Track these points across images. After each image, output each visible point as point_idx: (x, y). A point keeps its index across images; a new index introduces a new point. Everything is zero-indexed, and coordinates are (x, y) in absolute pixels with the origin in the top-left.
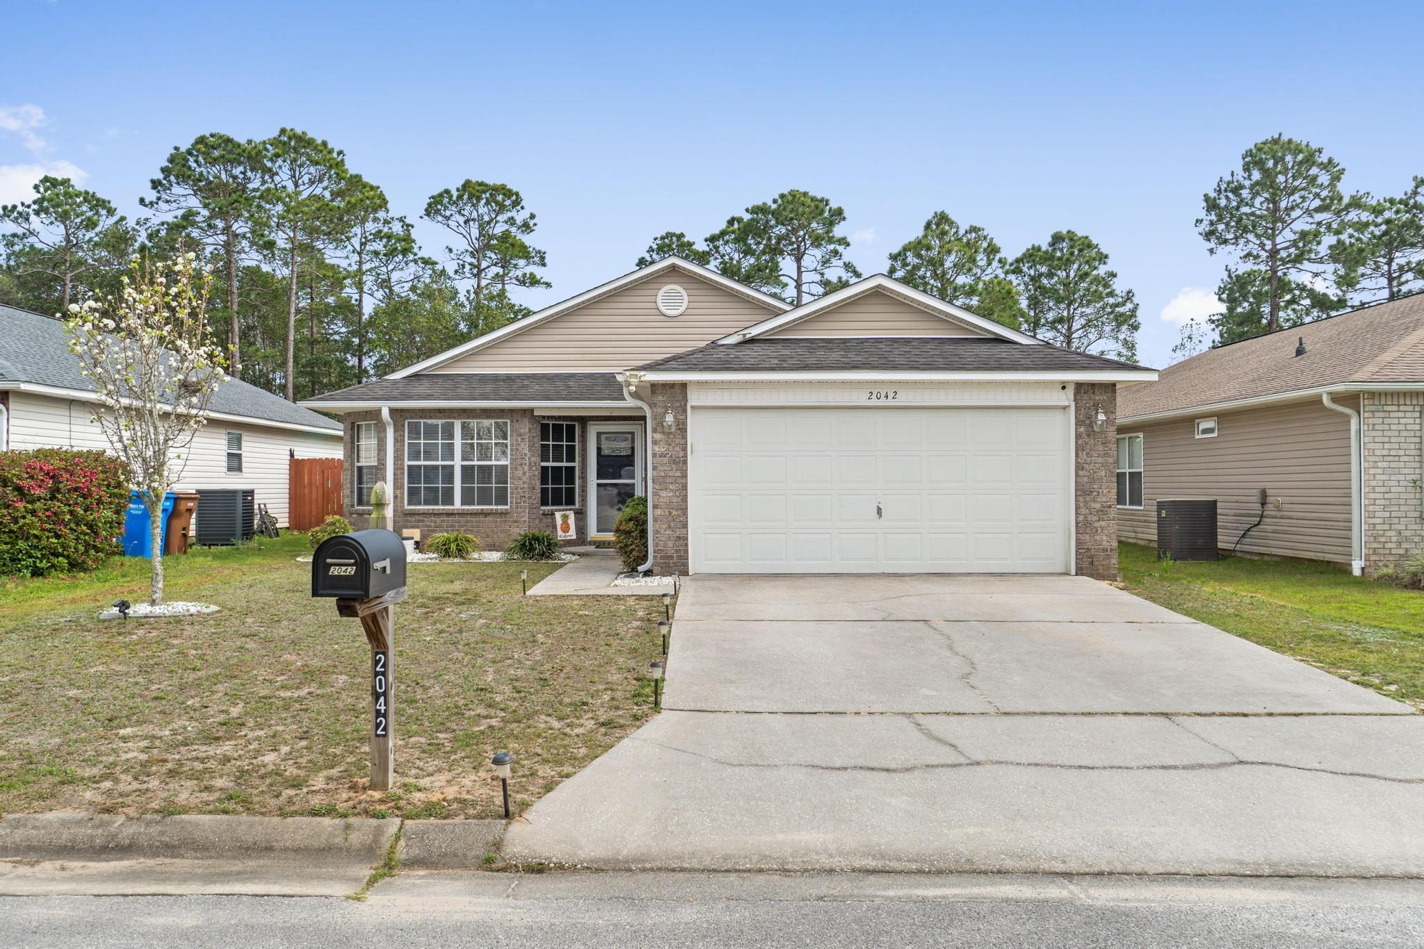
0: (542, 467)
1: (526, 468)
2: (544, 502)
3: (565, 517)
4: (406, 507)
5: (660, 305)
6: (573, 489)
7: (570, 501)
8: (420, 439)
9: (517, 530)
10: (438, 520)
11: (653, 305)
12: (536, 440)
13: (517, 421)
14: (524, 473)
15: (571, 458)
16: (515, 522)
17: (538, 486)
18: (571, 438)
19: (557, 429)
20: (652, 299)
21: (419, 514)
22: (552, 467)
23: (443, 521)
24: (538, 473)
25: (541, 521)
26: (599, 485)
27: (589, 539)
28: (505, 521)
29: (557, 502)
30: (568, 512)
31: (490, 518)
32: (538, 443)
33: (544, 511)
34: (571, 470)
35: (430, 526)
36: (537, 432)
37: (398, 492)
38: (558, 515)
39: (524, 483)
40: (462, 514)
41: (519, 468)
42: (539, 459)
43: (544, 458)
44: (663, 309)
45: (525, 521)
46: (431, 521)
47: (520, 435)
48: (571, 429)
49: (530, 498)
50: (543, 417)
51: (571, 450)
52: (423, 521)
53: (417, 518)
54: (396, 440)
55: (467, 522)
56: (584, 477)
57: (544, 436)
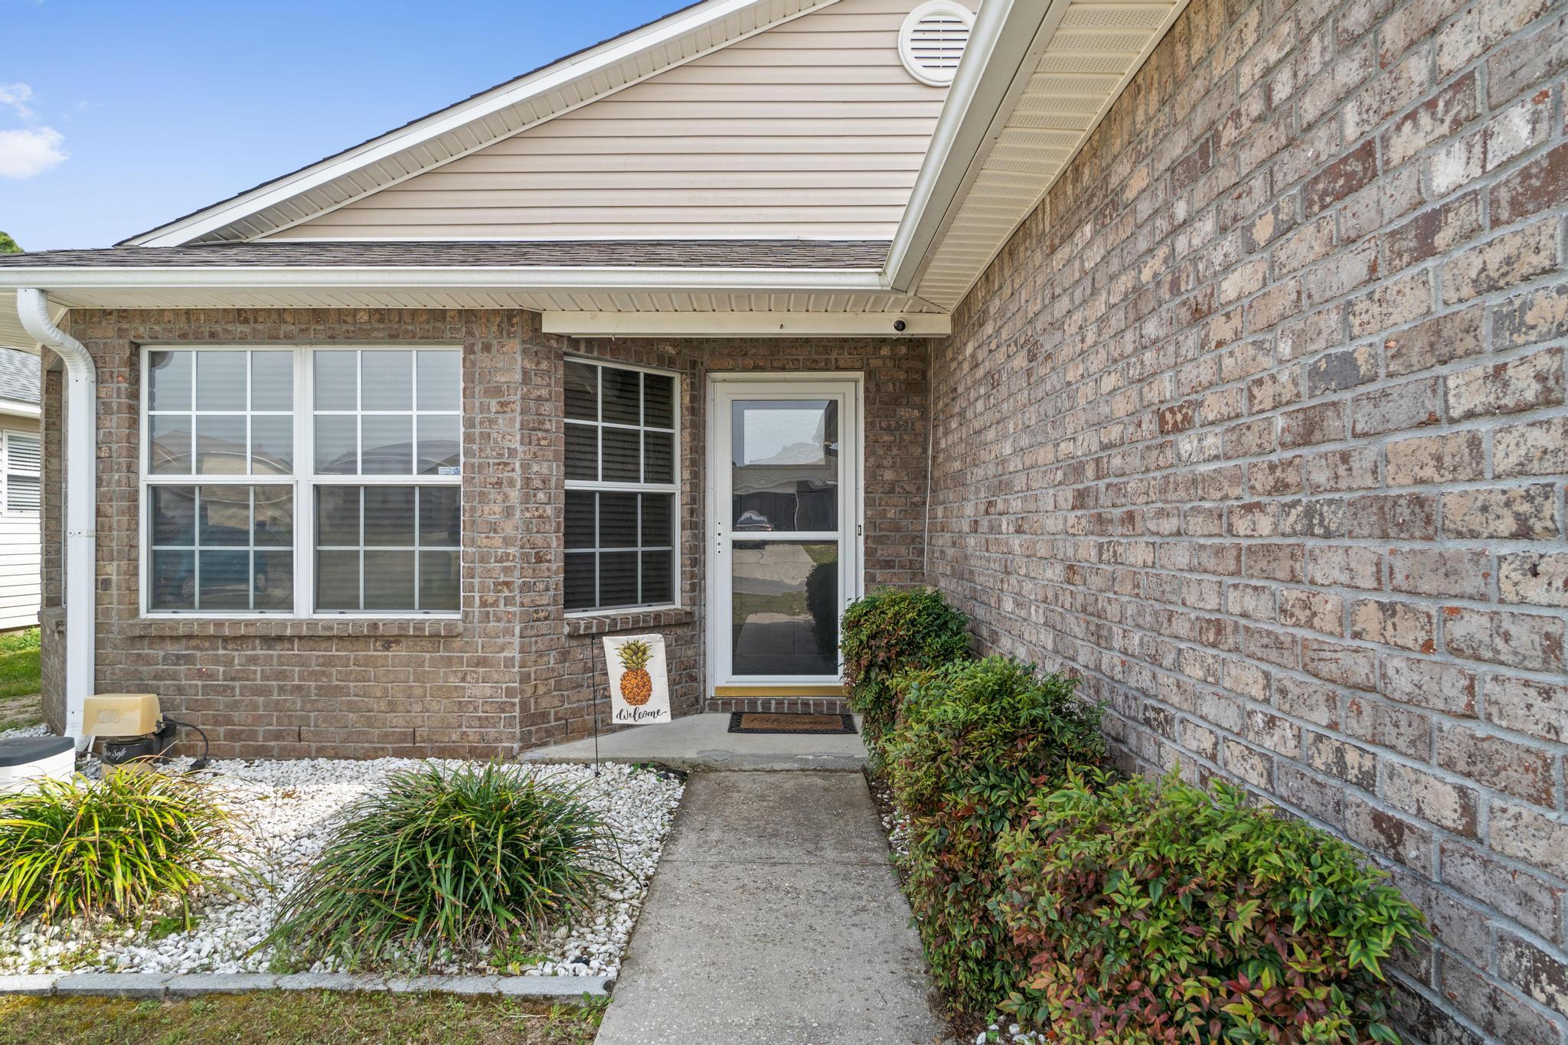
0: (570, 495)
1: (515, 495)
2: (576, 595)
3: (637, 654)
4: (144, 614)
5: (908, 57)
6: (668, 556)
7: (660, 590)
8: (189, 408)
9: (487, 689)
10: (238, 657)
11: (888, 57)
12: (547, 408)
13: (487, 348)
14: (509, 512)
15: (662, 471)
16: (481, 662)
17: (556, 548)
18: (660, 412)
19: (623, 383)
20: (886, 40)
21: (176, 639)
22: (604, 495)
23: (253, 660)
24: (554, 511)
25: (564, 656)
26: (737, 545)
27: (711, 693)
28: (449, 661)
29: (619, 593)
30: (643, 639)
31: (399, 652)
32: (556, 421)
33: (574, 625)
34: (660, 504)
35: (211, 676)
36: (551, 387)
37: (112, 569)
38: (613, 647)
39: (507, 541)
40: (311, 637)
41: (493, 494)
42: (557, 469)
43: (577, 462)
44: (917, 67)
45: (509, 662)
46: (216, 660)
47: (495, 391)
48: (660, 388)
49: (525, 588)
50: (574, 341)
51: (661, 447)
52: (189, 660)
53: (173, 649)
54: (102, 409)
55: (329, 662)
56: (696, 525)
57: (577, 400)
